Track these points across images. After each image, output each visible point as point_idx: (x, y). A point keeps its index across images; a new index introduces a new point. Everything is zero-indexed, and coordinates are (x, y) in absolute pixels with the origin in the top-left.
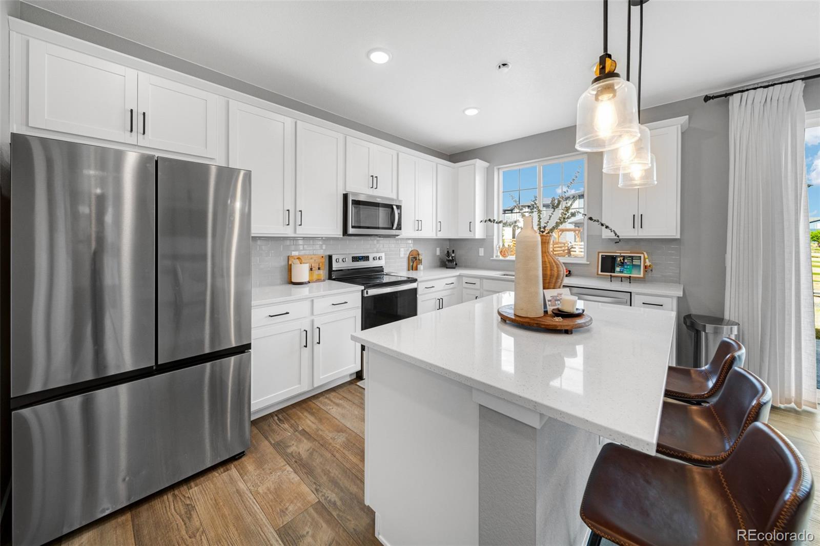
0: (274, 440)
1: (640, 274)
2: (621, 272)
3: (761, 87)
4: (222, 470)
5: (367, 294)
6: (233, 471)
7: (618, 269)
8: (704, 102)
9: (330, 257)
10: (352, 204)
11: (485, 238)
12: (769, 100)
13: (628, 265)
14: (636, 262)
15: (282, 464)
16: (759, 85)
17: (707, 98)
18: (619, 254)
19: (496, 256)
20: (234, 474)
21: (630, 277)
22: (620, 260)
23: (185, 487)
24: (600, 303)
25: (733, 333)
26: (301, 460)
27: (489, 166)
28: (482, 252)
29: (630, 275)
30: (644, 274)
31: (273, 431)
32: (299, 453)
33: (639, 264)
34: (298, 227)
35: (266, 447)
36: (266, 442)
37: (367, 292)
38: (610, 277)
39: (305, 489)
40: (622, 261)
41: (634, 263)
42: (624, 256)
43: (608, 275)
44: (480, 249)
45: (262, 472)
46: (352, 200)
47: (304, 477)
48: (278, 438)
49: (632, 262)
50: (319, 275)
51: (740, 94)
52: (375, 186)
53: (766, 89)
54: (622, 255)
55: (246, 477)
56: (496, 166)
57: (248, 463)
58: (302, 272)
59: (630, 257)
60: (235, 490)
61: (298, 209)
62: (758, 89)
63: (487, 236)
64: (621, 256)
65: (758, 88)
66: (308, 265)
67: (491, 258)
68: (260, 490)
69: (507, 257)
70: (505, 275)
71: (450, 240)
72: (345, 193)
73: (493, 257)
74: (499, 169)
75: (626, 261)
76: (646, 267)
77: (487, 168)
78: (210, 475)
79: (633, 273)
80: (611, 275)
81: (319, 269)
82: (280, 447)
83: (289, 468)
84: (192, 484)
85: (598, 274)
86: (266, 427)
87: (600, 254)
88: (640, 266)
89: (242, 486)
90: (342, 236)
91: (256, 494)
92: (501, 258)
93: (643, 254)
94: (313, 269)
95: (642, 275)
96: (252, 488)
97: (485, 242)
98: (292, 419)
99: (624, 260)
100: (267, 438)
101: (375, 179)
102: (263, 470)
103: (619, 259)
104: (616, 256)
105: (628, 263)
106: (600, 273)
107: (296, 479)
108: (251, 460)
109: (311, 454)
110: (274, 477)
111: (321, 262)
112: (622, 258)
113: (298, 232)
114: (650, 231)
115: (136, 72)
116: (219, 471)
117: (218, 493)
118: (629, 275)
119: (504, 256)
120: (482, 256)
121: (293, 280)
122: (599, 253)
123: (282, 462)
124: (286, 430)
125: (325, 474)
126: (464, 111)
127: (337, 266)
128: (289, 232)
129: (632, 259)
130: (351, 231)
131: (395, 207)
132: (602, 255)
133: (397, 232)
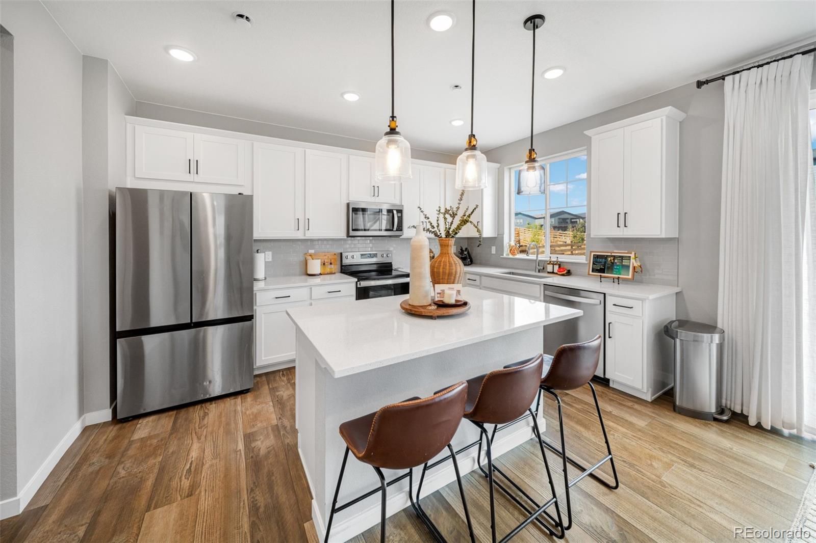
0: (272, 386)
1: (628, 275)
3: (755, 67)
4: (233, 398)
5: (360, 285)
6: (239, 400)
7: (608, 269)
8: (697, 88)
9: (341, 254)
10: (353, 211)
11: (496, 236)
12: (764, 80)
13: (618, 266)
14: (625, 262)
15: (269, 400)
16: (752, 65)
17: (700, 84)
18: (610, 254)
19: (507, 255)
20: (238, 402)
21: (619, 277)
22: (611, 260)
23: (209, 403)
25: (714, 342)
26: (281, 400)
27: (500, 167)
28: (493, 250)
29: (620, 276)
30: (633, 275)
31: (275, 380)
32: (283, 396)
33: (628, 264)
34: (307, 232)
35: (265, 389)
36: (267, 387)
37: (360, 283)
38: (600, 277)
39: (274, 416)
40: (612, 261)
41: (623, 263)
42: (614, 256)
43: (597, 275)
44: (492, 247)
45: (255, 403)
46: (353, 208)
47: (277, 409)
48: (275, 385)
50: (331, 268)
51: (731, 76)
52: (376, 194)
53: (760, 68)
54: (613, 254)
55: (244, 404)
56: (506, 166)
57: (249, 397)
58: (315, 266)
59: (620, 257)
60: (234, 409)
61: (307, 218)
62: (752, 69)
63: (498, 235)
64: (612, 256)
66: (320, 260)
67: (501, 256)
68: (248, 412)
69: (516, 255)
71: (468, 238)
72: (348, 202)
73: (503, 255)
74: (510, 169)
75: (616, 261)
76: (635, 268)
77: (498, 169)
78: (225, 400)
79: (622, 273)
80: (601, 276)
81: (331, 264)
82: (273, 390)
83: (271, 404)
84: (213, 402)
85: (589, 274)
86: (272, 378)
87: (593, 254)
88: (629, 267)
89: (239, 408)
90: (346, 238)
91: (243, 414)
92: (511, 256)
93: (632, 254)
94: (326, 264)
95: (630, 277)
96: (243, 410)
97: (496, 240)
98: (291, 375)
99: (614, 260)
100: (268, 384)
101: (376, 189)
102: (256, 402)
103: (609, 259)
104: (607, 256)
105: (618, 263)
106: (591, 273)
107: (271, 410)
108: (252, 395)
109: (290, 398)
110: (259, 407)
111: (333, 259)
112: (612, 258)
113: (306, 236)
114: (633, 231)
115: (193, 133)
116: (231, 398)
117: (224, 410)
119: (513, 254)
120: (494, 254)
121: (308, 273)
122: (591, 252)
123: (269, 399)
124: (283, 381)
125: (290, 411)
126: (450, 122)
127: (346, 262)
128: (299, 235)
129: (622, 260)
130: (352, 233)
131: (395, 212)
132: (594, 255)
133: (398, 233)
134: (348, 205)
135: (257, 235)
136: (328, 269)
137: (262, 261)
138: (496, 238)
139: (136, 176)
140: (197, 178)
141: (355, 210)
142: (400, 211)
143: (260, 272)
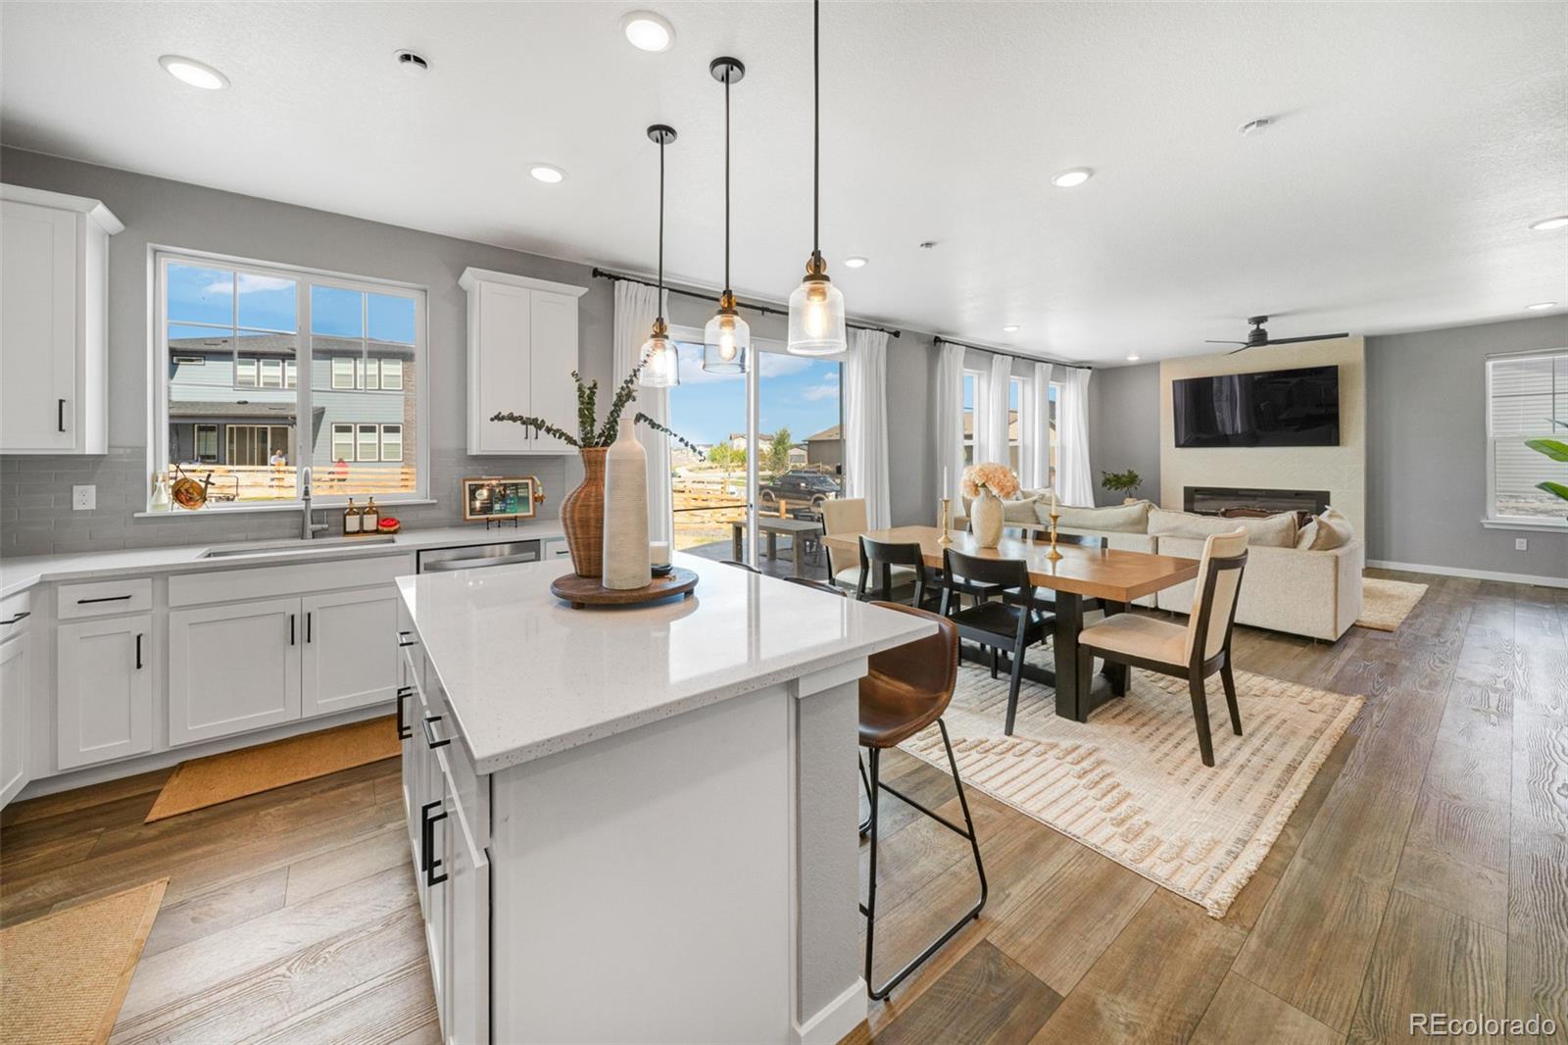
1: (529, 511)
2: (503, 511)
7: (497, 507)
8: (591, 276)
11: (106, 453)
13: (512, 499)
14: (522, 493)
17: (596, 273)
18: (497, 482)
21: (516, 517)
22: (500, 492)
24: (467, 571)
27: (122, 233)
28: (84, 498)
29: (516, 514)
30: (534, 511)
33: (526, 494)
38: (484, 522)
40: (503, 493)
41: (519, 494)
42: (505, 485)
43: (480, 519)
44: (79, 488)
49: (517, 492)
54: (502, 482)
56: (151, 242)
59: (513, 485)
63: (109, 447)
64: (501, 485)
65: (633, 281)
70: (209, 556)
73: (145, 511)
75: (508, 492)
76: (536, 499)
79: (519, 510)
80: (486, 518)
85: (466, 519)
87: (467, 483)
88: (528, 498)
92: (179, 509)
93: (533, 479)
95: (531, 513)
97: (101, 466)
99: (504, 490)
103: (497, 490)
104: (493, 485)
105: (511, 496)
106: (469, 516)
112: (502, 488)
118: (514, 515)
119: (189, 501)
120: (87, 511)
122: (465, 481)
129: (517, 489)
132: (470, 485)
138: (104, 456)
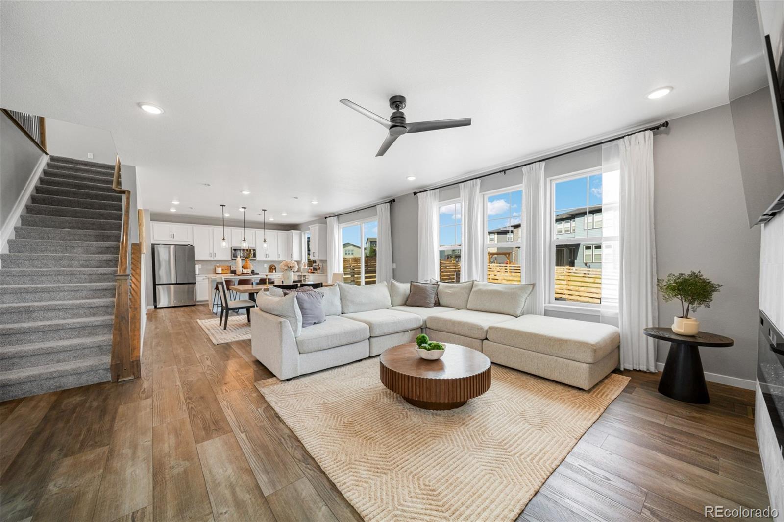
10: (233, 250)
34: (215, 257)
61: (214, 252)
66: (221, 268)
72: (231, 246)
74: (305, 233)
90: (231, 260)
94: (224, 270)
113: (215, 259)
121: (216, 273)
127: (232, 269)
128: (212, 259)
130: (233, 258)
131: (252, 250)
133: (254, 258)
134: (232, 248)
135: (196, 259)
136: (225, 272)
137: (197, 268)
139: (155, 239)
140: (174, 240)
141: (235, 250)
142: (254, 250)
143: (197, 272)
